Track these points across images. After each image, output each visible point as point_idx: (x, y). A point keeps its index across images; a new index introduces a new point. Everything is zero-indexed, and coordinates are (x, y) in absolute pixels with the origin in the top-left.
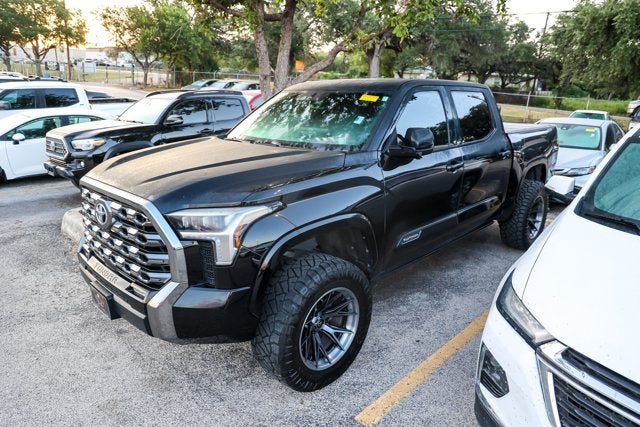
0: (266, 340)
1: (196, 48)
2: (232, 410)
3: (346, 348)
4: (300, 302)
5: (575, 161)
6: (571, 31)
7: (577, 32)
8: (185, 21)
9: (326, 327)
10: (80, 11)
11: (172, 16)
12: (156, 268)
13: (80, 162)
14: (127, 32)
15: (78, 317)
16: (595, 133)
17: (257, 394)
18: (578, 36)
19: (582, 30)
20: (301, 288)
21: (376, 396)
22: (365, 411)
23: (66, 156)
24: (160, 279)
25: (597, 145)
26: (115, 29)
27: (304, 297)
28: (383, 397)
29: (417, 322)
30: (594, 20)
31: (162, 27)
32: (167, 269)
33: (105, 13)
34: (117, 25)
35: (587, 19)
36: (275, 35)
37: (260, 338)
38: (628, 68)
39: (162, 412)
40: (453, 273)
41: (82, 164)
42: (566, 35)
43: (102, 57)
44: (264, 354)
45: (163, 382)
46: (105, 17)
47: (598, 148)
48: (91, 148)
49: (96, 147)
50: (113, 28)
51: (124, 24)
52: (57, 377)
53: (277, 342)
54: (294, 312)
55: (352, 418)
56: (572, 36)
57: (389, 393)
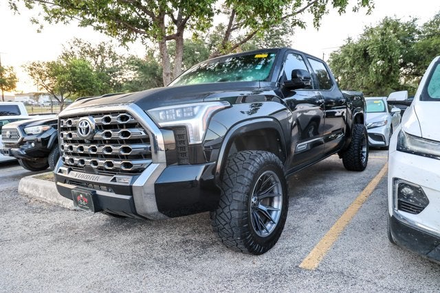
0: (226, 210)
1: (97, 86)
2: (201, 275)
3: (276, 221)
4: (250, 176)
5: (373, 119)
6: (343, 58)
7: (347, 58)
8: (89, 69)
9: (261, 207)
10: (12, 67)
11: (80, 66)
12: (139, 156)
13: (30, 143)
14: (47, 78)
15: (49, 236)
16: (380, 103)
17: (216, 263)
18: (348, 60)
19: (350, 56)
20: (248, 166)
21: (307, 252)
22: (304, 261)
23: (19, 140)
24: (142, 165)
25: (383, 110)
26: (39, 77)
27: (252, 173)
28: (312, 253)
29: (311, 212)
30: (355, 50)
31: (74, 74)
32: (147, 155)
33: (32, 66)
34: (40, 74)
35: (351, 50)
36: (152, 74)
37: (220, 210)
38: (381, 78)
39: (143, 284)
40: (320, 186)
41: (33, 144)
42: (341, 60)
43: (27, 99)
44: (224, 223)
45: (137, 265)
46: (31, 69)
47: (385, 111)
48: (40, 132)
49: (44, 132)
50: (37, 76)
51: (45, 73)
52: (44, 274)
53: (236, 208)
54: (246, 184)
55: (297, 267)
56: (344, 60)
57: (315, 249)
